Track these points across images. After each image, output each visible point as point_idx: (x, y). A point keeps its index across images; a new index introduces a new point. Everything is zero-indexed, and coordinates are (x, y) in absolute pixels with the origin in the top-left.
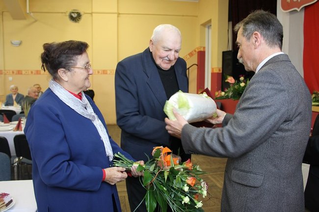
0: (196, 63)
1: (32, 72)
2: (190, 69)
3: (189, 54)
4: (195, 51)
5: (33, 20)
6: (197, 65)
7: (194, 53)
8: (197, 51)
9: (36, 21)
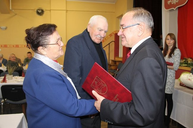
0: (114, 41)
1: (13, 46)
2: (110, 44)
3: (109, 35)
4: (113, 33)
5: (14, 14)
6: (114, 42)
7: (113, 34)
8: (114, 33)
9: (16, 14)
